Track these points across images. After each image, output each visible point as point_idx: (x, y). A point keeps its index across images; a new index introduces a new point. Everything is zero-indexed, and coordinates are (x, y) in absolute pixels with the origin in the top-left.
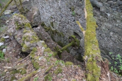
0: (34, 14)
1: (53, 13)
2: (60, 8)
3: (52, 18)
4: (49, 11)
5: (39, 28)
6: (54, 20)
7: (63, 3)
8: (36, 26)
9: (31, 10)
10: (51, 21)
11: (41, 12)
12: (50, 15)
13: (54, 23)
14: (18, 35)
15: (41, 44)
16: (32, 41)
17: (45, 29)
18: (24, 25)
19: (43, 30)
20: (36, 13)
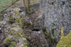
0: (38, 17)
1: (56, 20)
2: (63, 15)
3: (54, 24)
4: (53, 17)
5: (39, 32)
6: (55, 28)
7: (67, 10)
8: (37, 30)
9: (36, 12)
10: (53, 28)
11: (46, 16)
12: (53, 21)
13: (55, 31)
14: (7, 28)
15: (22, 41)
16: (15, 36)
17: (46, 35)
18: (15, 19)
19: (43, 36)
20: (40, 16)
